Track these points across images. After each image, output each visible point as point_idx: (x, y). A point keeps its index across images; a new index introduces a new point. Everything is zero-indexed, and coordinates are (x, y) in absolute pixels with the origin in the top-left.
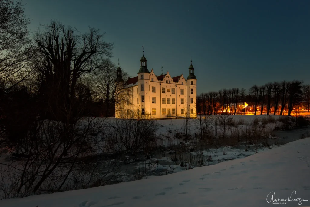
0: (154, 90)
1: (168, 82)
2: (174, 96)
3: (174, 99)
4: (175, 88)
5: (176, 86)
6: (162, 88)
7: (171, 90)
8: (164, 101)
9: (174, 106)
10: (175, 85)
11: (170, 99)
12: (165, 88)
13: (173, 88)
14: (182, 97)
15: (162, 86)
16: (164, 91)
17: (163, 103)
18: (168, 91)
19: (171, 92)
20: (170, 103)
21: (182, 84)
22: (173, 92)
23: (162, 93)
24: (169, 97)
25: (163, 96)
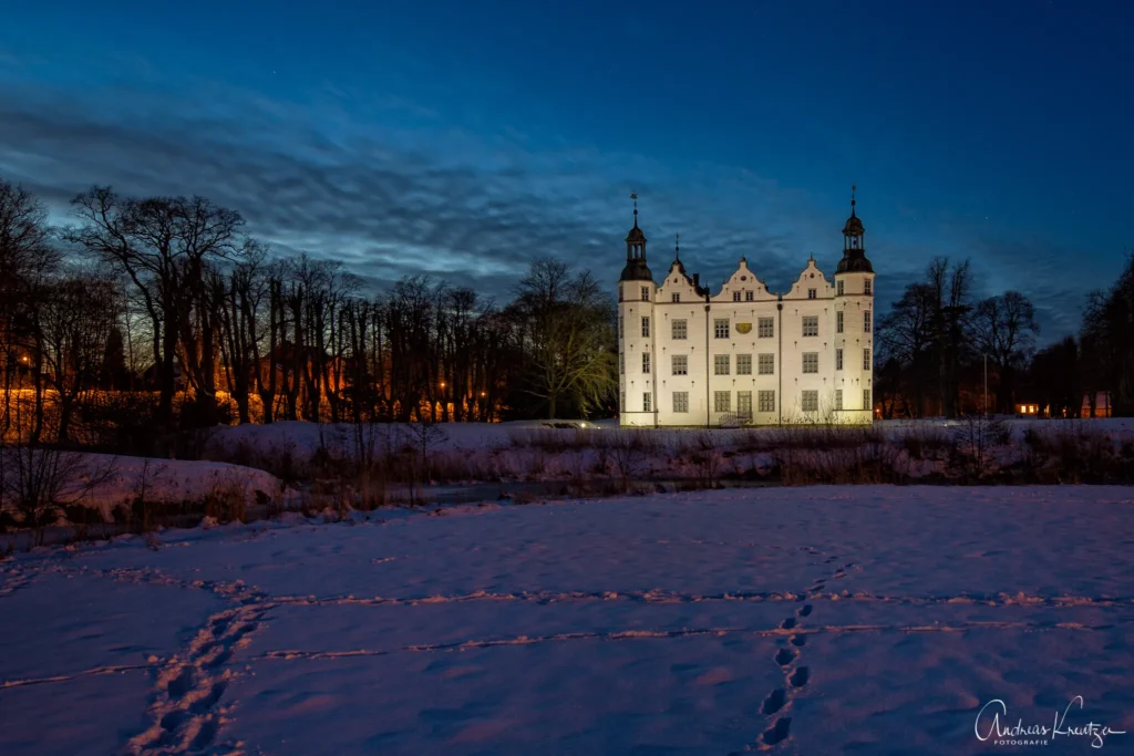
0: (679, 330)
1: (743, 297)
2: (768, 346)
3: (772, 357)
4: (774, 314)
5: (780, 307)
6: (716, 322)
7: (755, 326)
8: (722, 366)
9: (767, 382)
10: (776, 303)
11: (750, 357)
12: (727, 321)
13: (768, 315)
14: (810, 345)
15: (713, 315)
16: (722, 331)
17: (717, 373)
18: (744, 329)
19: (755, 330)
20: (750, 373)
21: (812, 295)
22: (766, 328)
23: (717, 336)
24: (745, 350)
25: (720, 347)
